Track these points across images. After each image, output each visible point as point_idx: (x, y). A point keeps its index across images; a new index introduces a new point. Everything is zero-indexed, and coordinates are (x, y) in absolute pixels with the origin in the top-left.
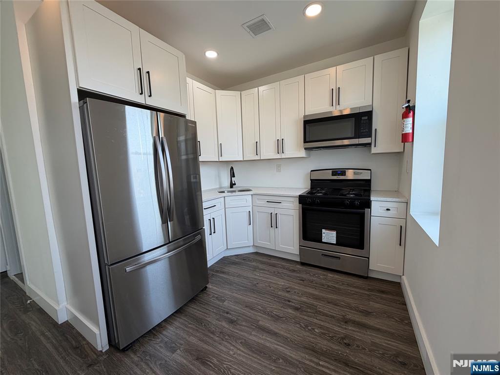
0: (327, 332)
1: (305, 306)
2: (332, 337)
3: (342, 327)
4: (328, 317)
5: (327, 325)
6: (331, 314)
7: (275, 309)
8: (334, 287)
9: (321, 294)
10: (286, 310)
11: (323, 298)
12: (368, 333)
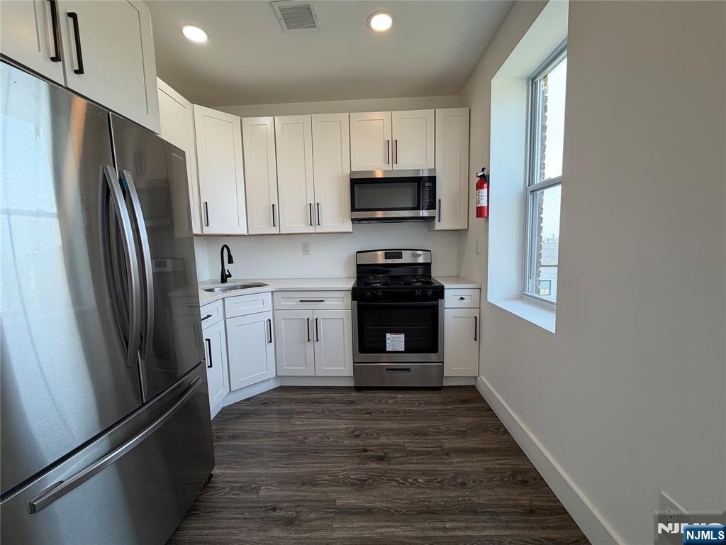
0: (433, 477)
1: (389, 451)
2: (442, 482)
3: (446, 463)
4: (424, 455)
5: (428, 467)
6: (426, 449)
7: (351, 470)
8: (411, 410)
9: (402, 426)
10: (367, 466)
11: (406, 430)
12: (475, 458)
